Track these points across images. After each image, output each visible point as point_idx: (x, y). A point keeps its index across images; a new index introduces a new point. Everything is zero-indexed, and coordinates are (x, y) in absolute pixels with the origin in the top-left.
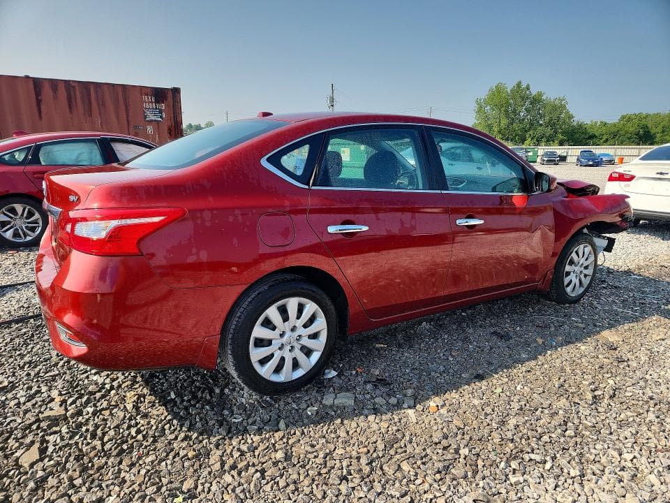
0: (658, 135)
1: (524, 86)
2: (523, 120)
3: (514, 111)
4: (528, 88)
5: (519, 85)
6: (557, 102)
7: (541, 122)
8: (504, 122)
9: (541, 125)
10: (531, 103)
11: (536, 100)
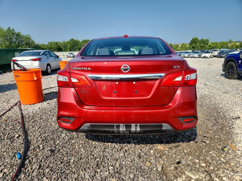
0: (63, 49)
1: (12, 29)
2: (15, 42)
3: (10, 39)
4: (13, 30)
5: (9, 28)
6: (27, 36)
7: (23, 43)
8: (7, 43)
9: (23, 44)
10: (17, 36)
11: (18, 35)
